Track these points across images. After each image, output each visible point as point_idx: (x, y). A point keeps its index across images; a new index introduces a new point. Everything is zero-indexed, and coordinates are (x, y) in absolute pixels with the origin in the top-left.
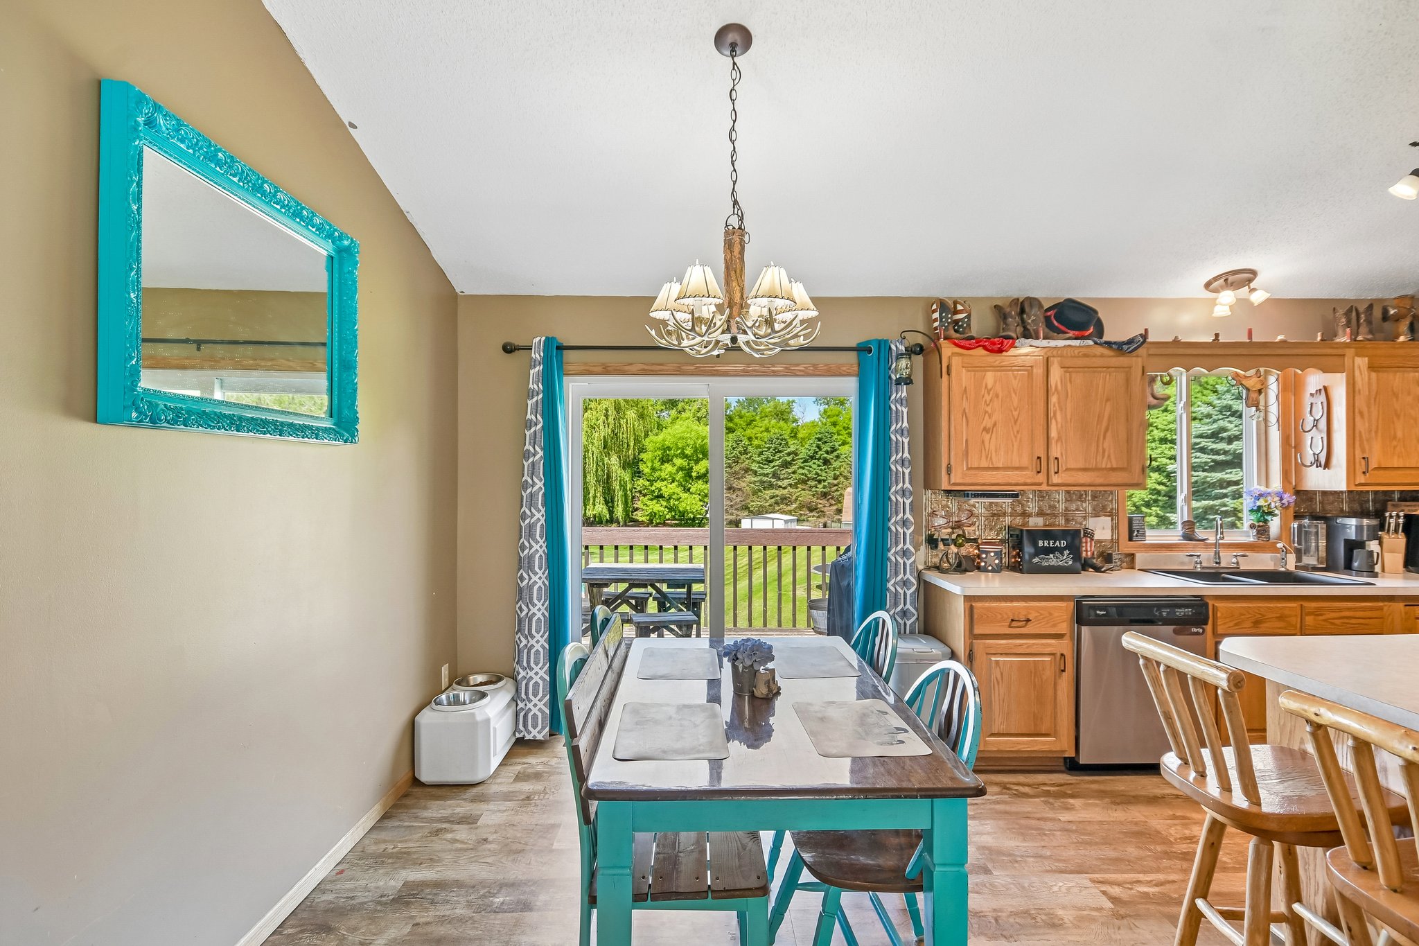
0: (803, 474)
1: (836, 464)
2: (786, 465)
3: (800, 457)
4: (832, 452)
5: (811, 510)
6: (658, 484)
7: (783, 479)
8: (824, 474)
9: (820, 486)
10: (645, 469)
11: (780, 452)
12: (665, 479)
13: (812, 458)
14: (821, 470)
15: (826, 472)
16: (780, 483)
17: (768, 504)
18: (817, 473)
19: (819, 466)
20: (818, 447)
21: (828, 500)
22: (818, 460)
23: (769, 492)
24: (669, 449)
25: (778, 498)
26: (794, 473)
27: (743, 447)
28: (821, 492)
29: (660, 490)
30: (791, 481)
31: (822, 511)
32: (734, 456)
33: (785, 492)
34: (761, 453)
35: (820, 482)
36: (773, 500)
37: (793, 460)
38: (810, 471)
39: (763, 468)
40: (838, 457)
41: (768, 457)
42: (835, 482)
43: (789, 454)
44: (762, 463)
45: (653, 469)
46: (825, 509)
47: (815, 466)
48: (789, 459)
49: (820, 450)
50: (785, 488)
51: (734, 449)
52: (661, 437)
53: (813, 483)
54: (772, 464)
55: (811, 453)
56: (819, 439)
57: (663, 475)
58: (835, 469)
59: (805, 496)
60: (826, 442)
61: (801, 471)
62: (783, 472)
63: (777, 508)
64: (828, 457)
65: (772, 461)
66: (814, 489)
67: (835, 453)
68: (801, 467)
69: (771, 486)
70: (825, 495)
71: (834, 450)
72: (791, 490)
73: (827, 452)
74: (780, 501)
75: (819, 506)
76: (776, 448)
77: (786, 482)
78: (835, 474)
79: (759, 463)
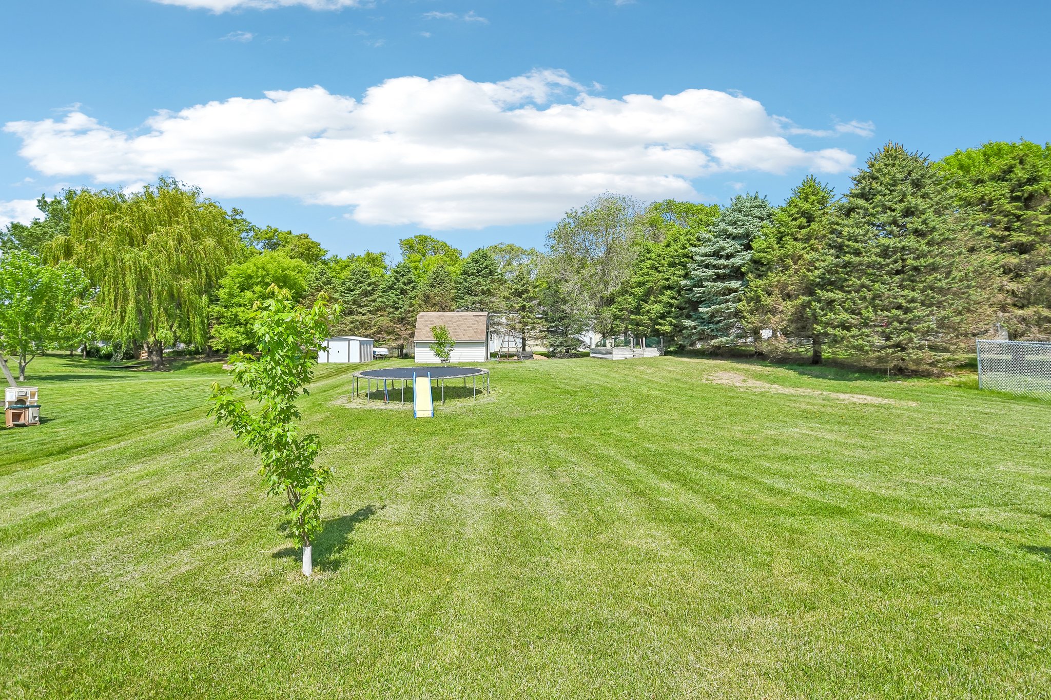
0: (381, 302)
1: (412, 294)
2: (366, 294)
3: (380, 287)
4: (409, 283)
5: (389, 333)
6: (234, 310)
7: (363, 306)
8: (401, 302)
9: (397, 313)
10: (222, 294)
11: (361, 282)
12: (245, 305)
13: (391, 288)
14: (399, 299)
15: (403, 301)
16: (360, 310)
17: (347, 329)
18: (394, 302)
19: (396, 295)
20: (397, 279)
21: (404, 325)
22: (396, 290)
23: (350, 318)
24: (250, 277)
25: (358, 323)
26: (374, 301)
27: (326, 278)
28: (398, 317)
29: (236, 316)
30: (370, 308)
31: (398, 335)
32: (317, 286)
33: (364, 318)
34: (344, 283)
35: (397, 309)
36: (352, 325)
37: (373, 290)
38: (388, 300)
39: (344, 297)
40: (414, 288)
41: (350, 287)
42: (411, 309)
43: (369, 285)
44: (344, 292)
45: (231, 295)
46: (402, 333)
47: (392, 296)
48: (369, 288)
49: (399, 281)
50: (363, 315)
51: (317, 279)
52: (244, 267)
53: (391, 310)
54: (353, 293)
55: (389, 284)
56: (397, 272)
57: (242, 301)
58: (411, 298)
59: (383, 320)
60: (403, 275)
61: (380, 299)
62: (364, 300)
63: (356, 332)
64: (405, 288)
65: (352, 291)
66: (391, 315)
67: (412, 285)
68: (381, 297)
69: (351, 313)
70: (402, 320)
71: (410, 282)
72: (370, 316)
73: (405, 284)
74: (360, 326)
75: (396, 330)
76: (357, 279)
77: (366, 309)
78: (411, 303)
79: (341, 292)
